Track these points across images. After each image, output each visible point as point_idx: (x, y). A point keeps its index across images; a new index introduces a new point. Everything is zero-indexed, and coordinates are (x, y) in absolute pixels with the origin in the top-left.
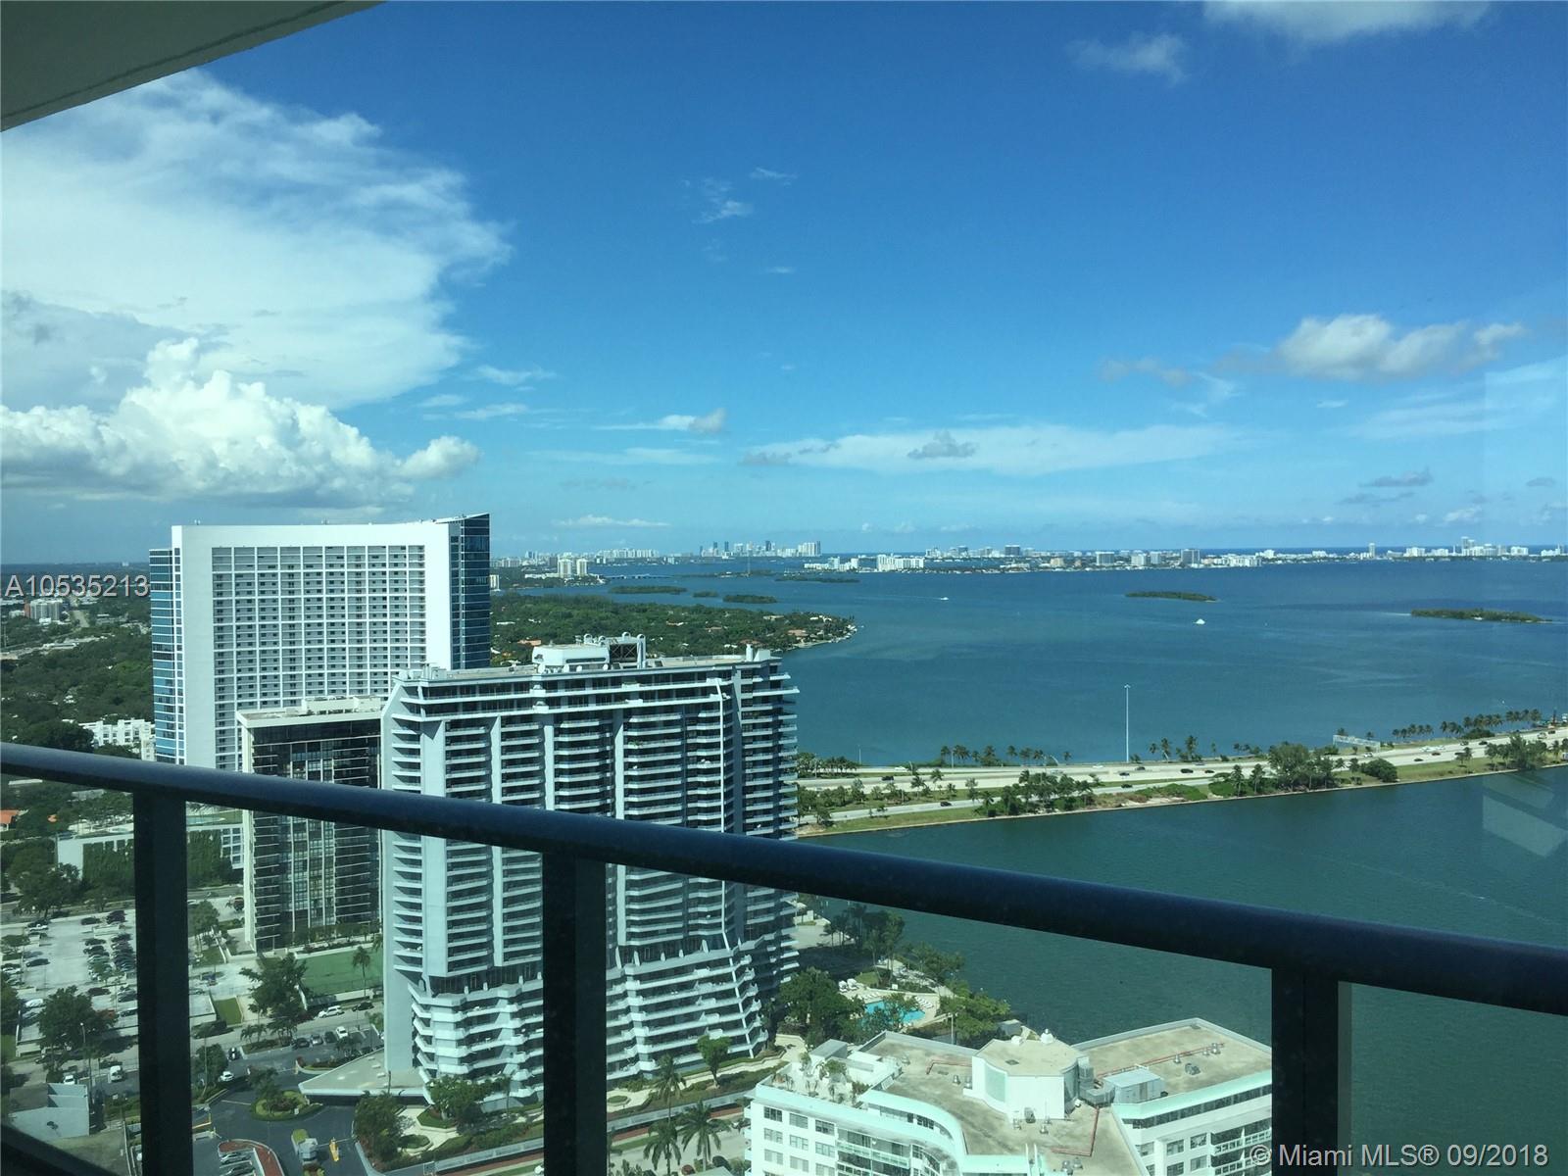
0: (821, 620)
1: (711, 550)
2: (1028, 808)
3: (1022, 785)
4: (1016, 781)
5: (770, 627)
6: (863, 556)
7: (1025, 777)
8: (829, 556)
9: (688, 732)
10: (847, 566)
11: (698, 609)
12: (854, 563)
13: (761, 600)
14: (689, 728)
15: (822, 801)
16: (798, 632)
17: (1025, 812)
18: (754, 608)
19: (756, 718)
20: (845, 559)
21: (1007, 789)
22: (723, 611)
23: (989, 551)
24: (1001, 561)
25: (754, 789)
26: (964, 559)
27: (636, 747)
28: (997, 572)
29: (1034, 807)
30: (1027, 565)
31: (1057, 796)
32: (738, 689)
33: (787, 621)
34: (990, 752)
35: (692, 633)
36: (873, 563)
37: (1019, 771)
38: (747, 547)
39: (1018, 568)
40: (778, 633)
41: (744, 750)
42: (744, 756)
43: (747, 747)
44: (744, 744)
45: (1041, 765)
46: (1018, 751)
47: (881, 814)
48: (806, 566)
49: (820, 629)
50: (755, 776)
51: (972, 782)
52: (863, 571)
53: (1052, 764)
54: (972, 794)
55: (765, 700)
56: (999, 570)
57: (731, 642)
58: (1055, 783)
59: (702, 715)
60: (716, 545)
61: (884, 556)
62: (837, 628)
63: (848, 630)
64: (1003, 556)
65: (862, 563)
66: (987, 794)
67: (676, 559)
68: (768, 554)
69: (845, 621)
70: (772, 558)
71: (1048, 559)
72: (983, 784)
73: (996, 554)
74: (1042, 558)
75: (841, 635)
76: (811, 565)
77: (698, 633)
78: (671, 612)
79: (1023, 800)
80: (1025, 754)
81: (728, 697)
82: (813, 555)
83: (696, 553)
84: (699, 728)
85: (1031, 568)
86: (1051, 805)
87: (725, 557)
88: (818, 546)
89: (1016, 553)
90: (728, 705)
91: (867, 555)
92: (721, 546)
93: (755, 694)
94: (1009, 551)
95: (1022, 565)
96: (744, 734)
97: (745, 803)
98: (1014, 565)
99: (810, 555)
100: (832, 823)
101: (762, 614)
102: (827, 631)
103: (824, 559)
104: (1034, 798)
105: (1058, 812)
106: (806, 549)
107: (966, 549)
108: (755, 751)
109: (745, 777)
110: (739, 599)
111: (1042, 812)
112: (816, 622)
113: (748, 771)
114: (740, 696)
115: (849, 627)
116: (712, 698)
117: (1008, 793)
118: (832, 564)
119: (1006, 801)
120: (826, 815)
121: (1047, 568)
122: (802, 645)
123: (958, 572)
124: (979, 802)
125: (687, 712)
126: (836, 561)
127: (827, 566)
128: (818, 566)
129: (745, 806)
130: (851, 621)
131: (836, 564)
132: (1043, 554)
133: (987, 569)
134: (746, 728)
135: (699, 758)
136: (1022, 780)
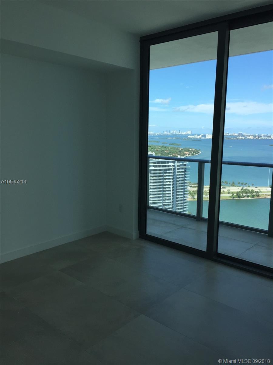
0: (192, 150)
1: (166, 132)
2: (243, 197)
3: (242, 191)
4: (240, 190)
5: (180, 151)
6: (203, 135)
7: (242, 189)
8: (194, 134)
9: (164, 175)
10: (199, 137)
11: (163, 147)
12: (200, 136)
13: (178, 145)
14: (164, 174)
15: (192, 193)
16: (187, 153)
17: (242, 198)
18: (176, 147)
19: (180, 173)
20: (198, 135)
21: (238, 192)
22: (169, 147)
23: (234, 134)
24: (237, 136)
25: (179, 189)
26: (228, 136)
27: (152, 178)
28: (236, 139)
29: (244, 197)
30: (244, 137)
31: (250, 194)
32: (176, 166)
33: (184, 150)
34: (233, 183)
35: (161, 152)
36: (205, 136)
37: (241, 188)
38: (175, 132)
39: (242, 138)
40: (182, 153)
41: (177, 180)
42: (177, 182)
43: (178, 179)
44: (177, 179)
45: (246, 187)
46: (240, 183)
47: (206, 196)
48: (189, 137)
49: (192, 152)
50: (179, 186)
51: (229, 190)
52: (203, 138)
53: (249, 187)
54: (229, 193)
55: (182, 168)
56: (237, 138)
57: (171, 154)
58: (250, 191)
59: (168, 172)
60: (167, 131)
61: (208, 135)
62: (196, 152)
63: (199, 153)
64: (238, 135)
65: (202, 136)
66: (233, 193)
67: (158, 134)
68: (180, 133)
69: (198, 150)
70: (180, 134)
71: (249, 136)
72: (231, 191)
73: (236, 135)
74: (248, 136)
75: (197, 153)
76: (190, 137)
77: (163, 152)
78: (157, 147)
79: (242, 195)
80: (242, 184)
81: (174, 167)
82: (190, 134)
83: (162, 133)
84: (167, 174)
85: (245, 138)
86: (248, 196)
87: (169, 134)
88: (192, 132)
89: (241, 135)
90: (174, 169)
91: (204, 134)
92: (168, 131)
93: (180, 167)
94: (239, 134)
95: (243, 137)
96: (177, 176)
97: (177, 192)
98: (240, 137)
99: (189, 134)
100: (195, 198)
101: (178, 148)
102: (194, 153)
103: (193, 135)
104: (244, 194)
105: (250, 198)
106: (189, 132)
107: (228, 133)
108: (179, 180)
109: (177, 187)
110: (172, 144)
111: (246, 198)
112: (191, 150)
113: (178, 185)
114: (177, 167)
115: (199, 152)
116: (170, 168)
117: (238, 193)
118: (195, 136)
119: (237, 195)
120: (193, 196)
121: (249, 138)
122: (187, 156)
123: (226, 139)
124: (230, 195)
125: (164, 171)
126: (196, 135)
127: (194, 137)
128: (192, 137)
129: (176, 193)
130: (199, 150)
131: (196, 136)
132: (248, 135)
133: (234, 138)
134: (178, 175)
135: (166, 182)
136: (241, 190)
